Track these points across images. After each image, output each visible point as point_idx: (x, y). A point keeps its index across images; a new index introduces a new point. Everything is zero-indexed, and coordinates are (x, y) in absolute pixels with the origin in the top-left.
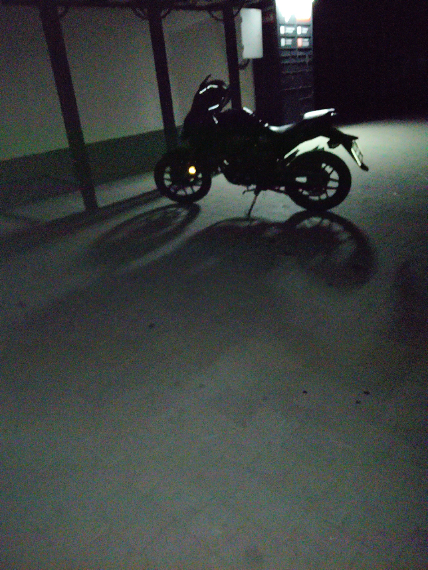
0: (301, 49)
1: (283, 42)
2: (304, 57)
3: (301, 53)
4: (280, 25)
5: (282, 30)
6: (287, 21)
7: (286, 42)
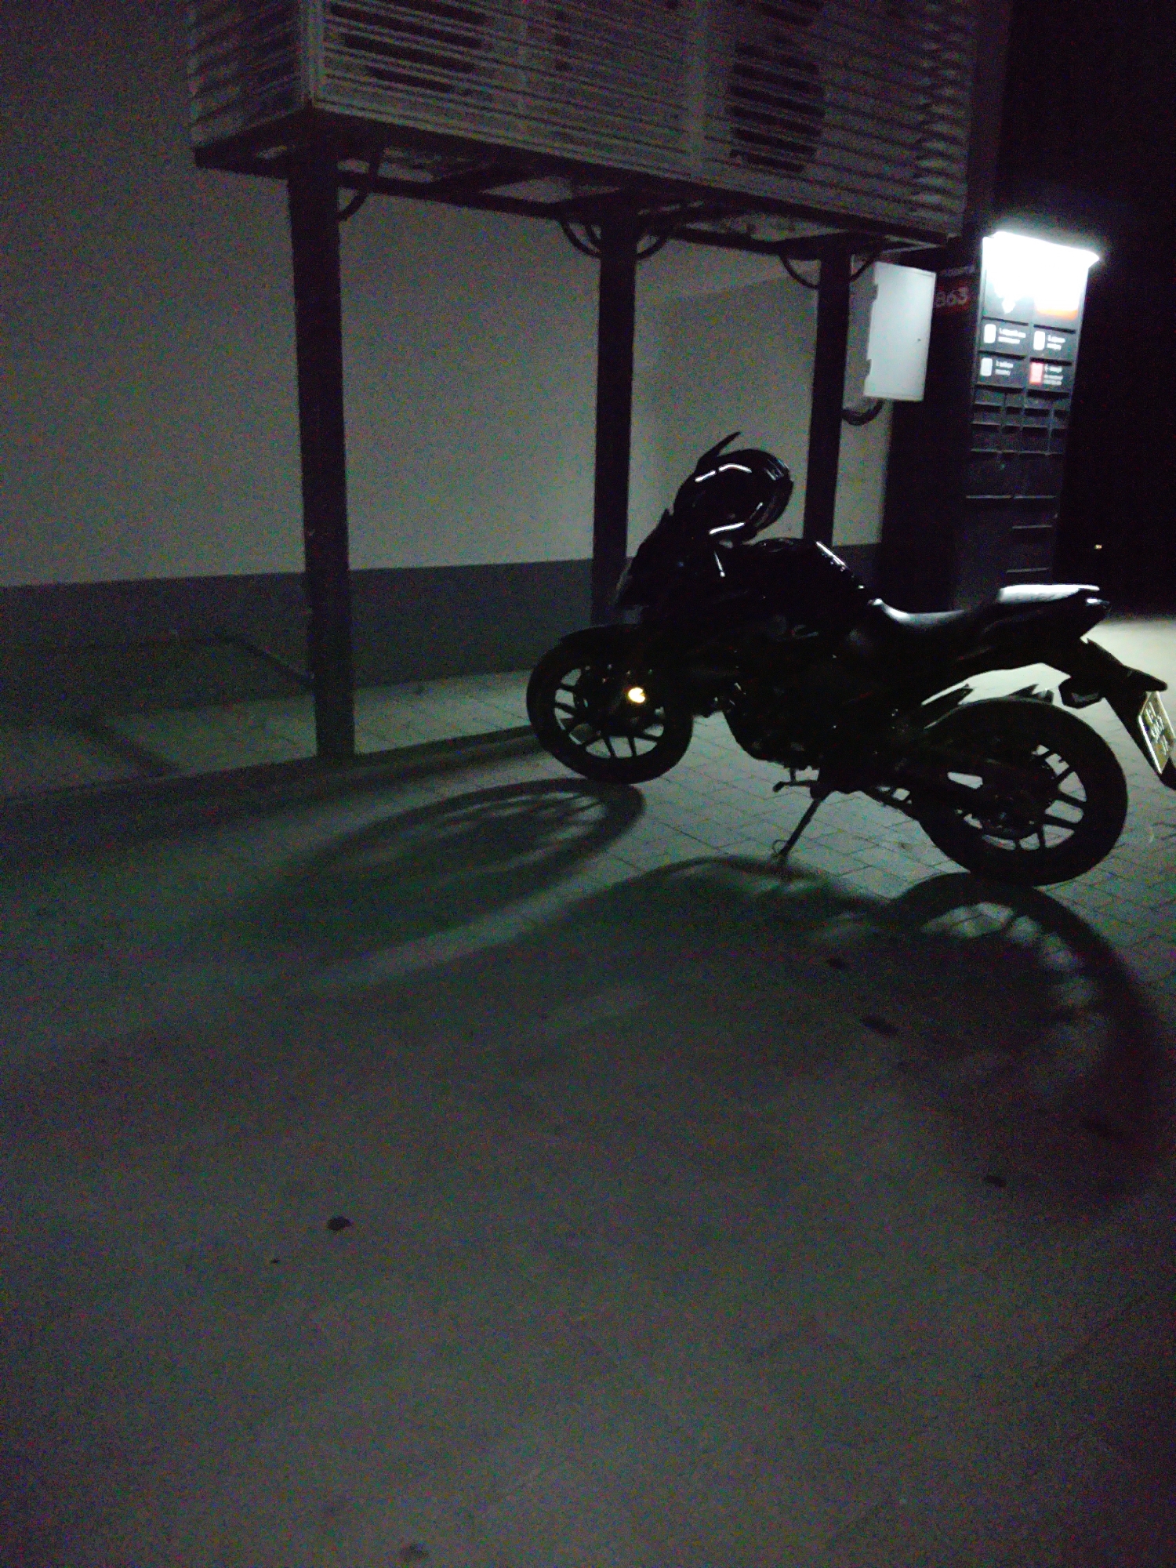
0: (1036, 393)
1: (986, 366)
2: (1043, 413)
3: (1037, 404)
4: (984, 318)
5: (989, 334)
6: (1007, 309)
7: (994, 368)
